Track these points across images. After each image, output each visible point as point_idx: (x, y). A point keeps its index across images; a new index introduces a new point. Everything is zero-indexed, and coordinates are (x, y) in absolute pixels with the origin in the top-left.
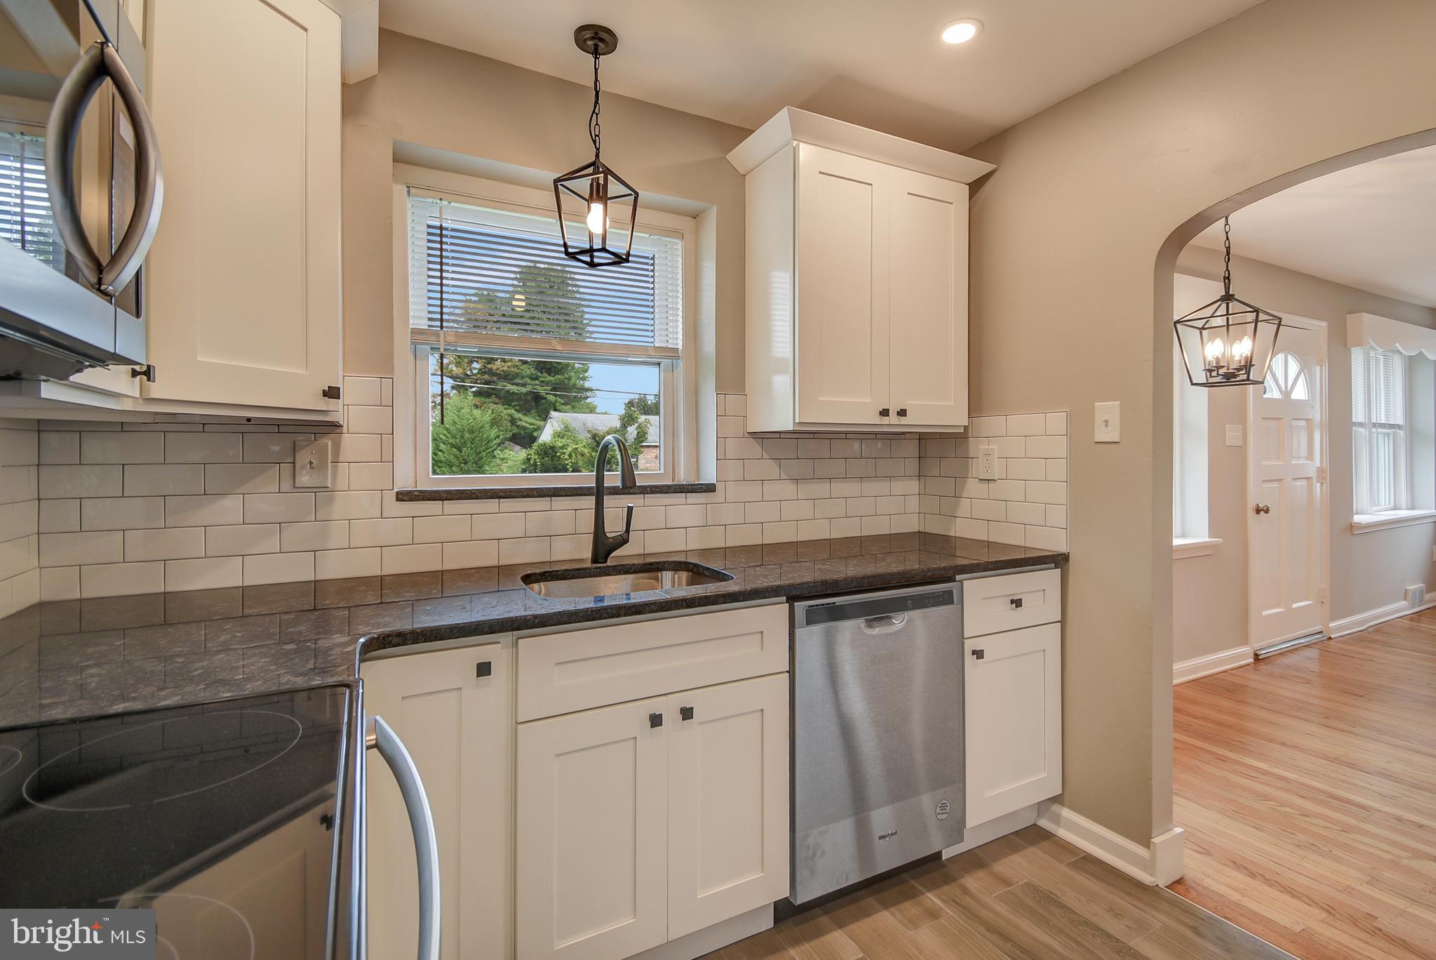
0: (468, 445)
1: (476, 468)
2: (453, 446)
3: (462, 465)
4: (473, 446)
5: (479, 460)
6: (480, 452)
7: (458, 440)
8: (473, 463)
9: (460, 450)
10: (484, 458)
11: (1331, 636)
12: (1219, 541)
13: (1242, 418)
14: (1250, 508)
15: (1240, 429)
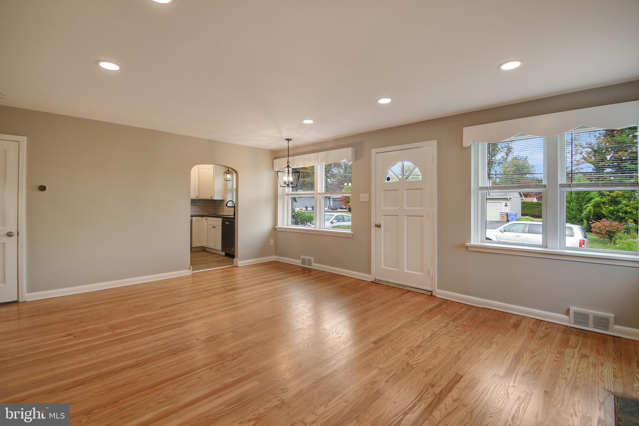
11: (437, 296)
12: (353, 233)
13: (369, 191)
14: (373, 224)
15: (367, 195)
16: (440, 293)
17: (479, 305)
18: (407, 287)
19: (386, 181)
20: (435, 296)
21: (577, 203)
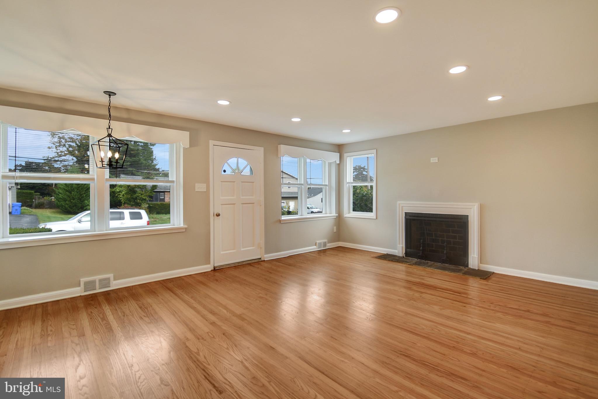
0: (75, 191)
1: (80, 202)
2: (67, 191)
3: (72, 200)
4: (78, 191)
5: (81, 198)
6: (82, 194)
7: (69, 188)
8: (78, 199)
9: (71, 193)
10: (85, 197)
11: (265, 260)
12: (186, 226)
13: (207, 181)
14: (212, 214)
15: (204, 185)
16: (268, 257)
17: (287, 255)
18: (245, 262)
19: (223, 173)
20: (264, 261)
21: (77, 192)
